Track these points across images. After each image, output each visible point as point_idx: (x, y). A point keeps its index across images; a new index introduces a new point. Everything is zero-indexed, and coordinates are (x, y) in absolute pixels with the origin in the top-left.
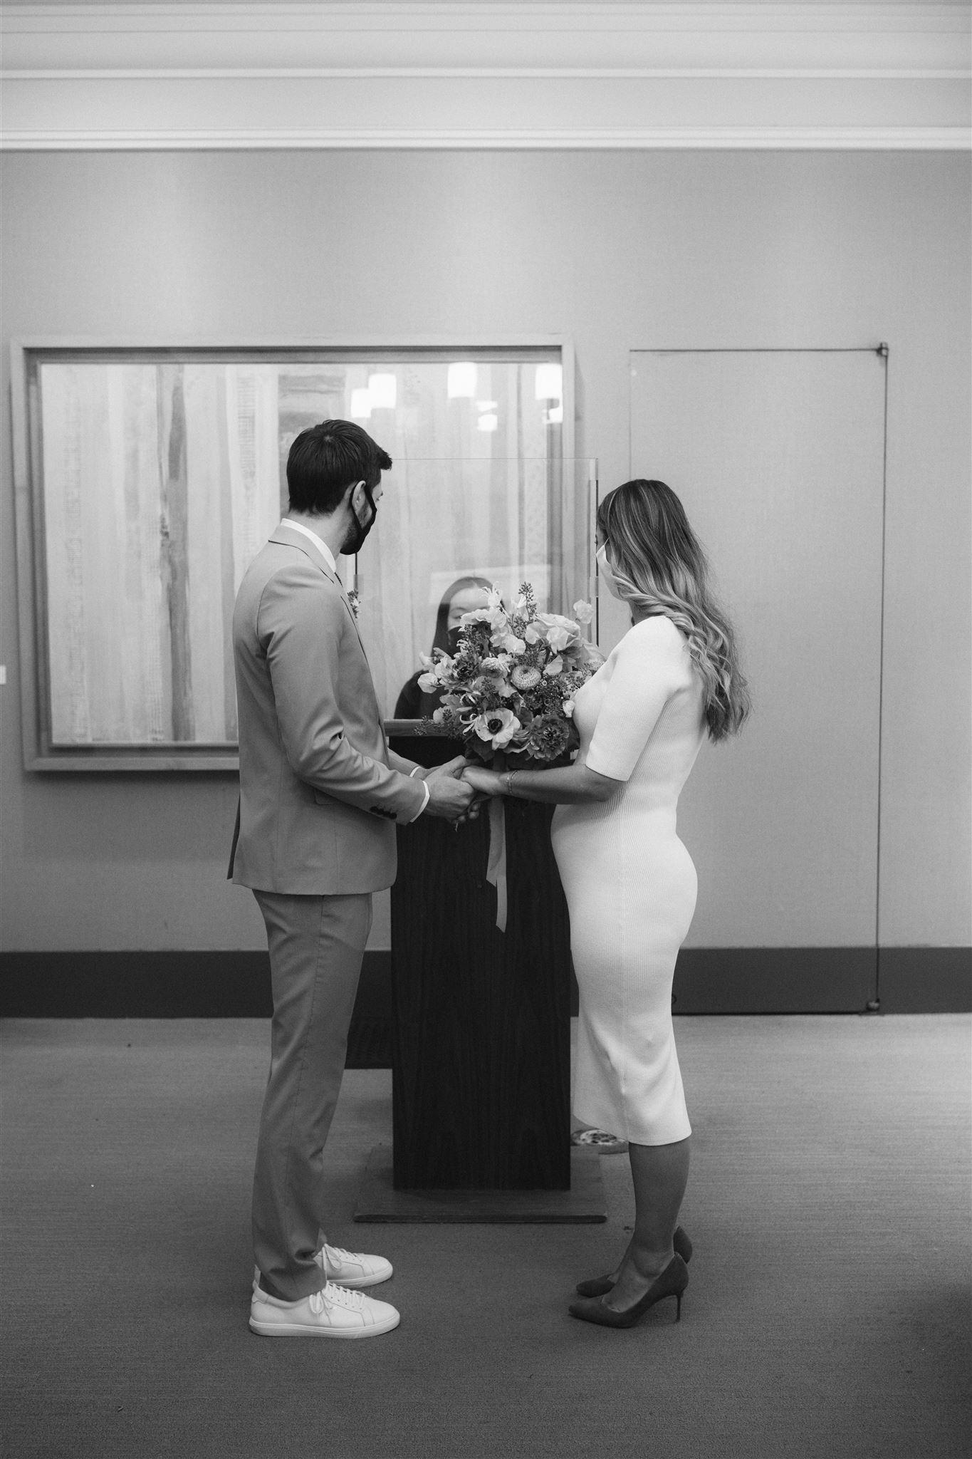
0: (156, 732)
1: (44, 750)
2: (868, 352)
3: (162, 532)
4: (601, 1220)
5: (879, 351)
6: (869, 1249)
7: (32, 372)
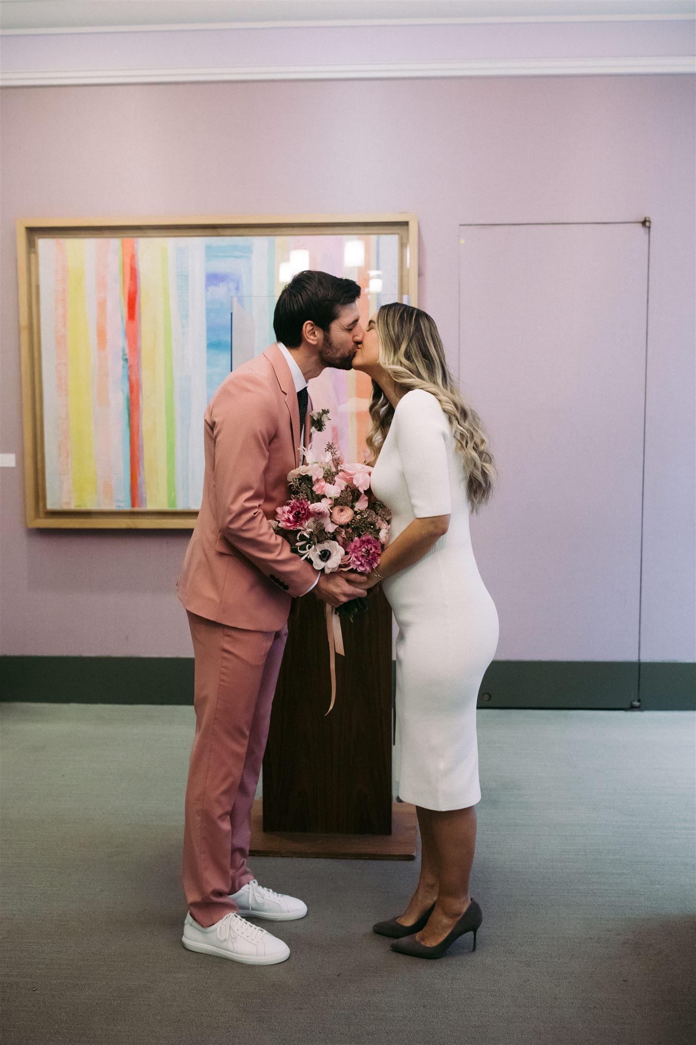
0: (119, 501)
1: (42, 515)
2: (636, 224)
3: (123, 358)
5: (644, 223)
7: (31, 246)
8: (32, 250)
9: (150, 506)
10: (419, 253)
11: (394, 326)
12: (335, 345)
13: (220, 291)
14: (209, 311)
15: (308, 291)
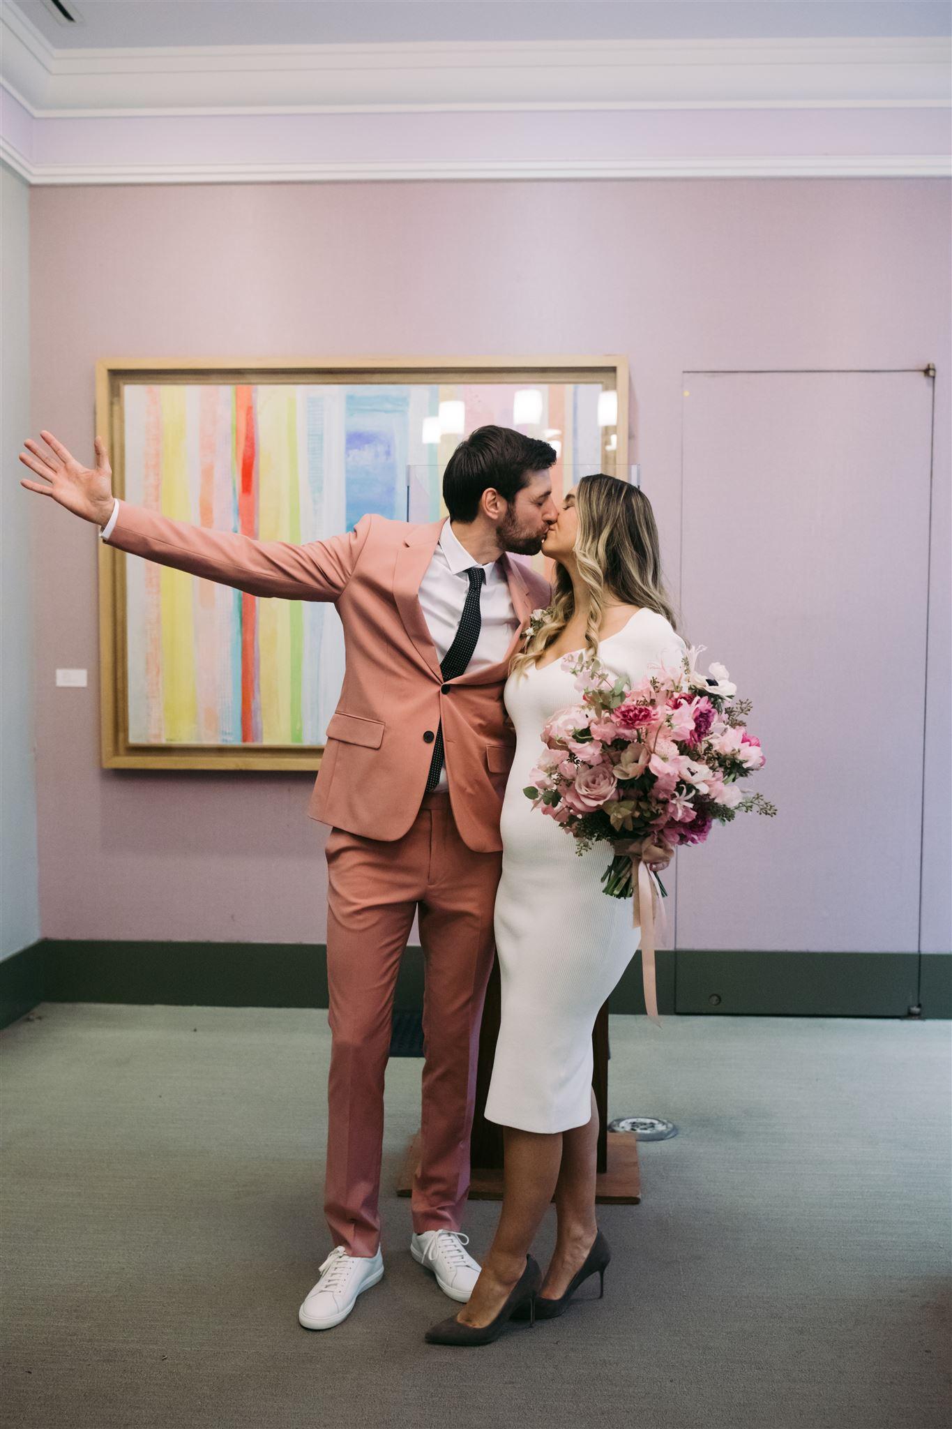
0: (226, 734)
1: (122, 751)
2: (916, 373)
4: (635, 1201)
5: (926, 371)
6: (896, 1236)
7: (115, 393)
8: (115, 399)
9: (267, 741)
10: (630, 409)
11: (598, 505)
12: (520, 523)
13: (365, 456)
14: (349, 483)
15: (492, 450)
